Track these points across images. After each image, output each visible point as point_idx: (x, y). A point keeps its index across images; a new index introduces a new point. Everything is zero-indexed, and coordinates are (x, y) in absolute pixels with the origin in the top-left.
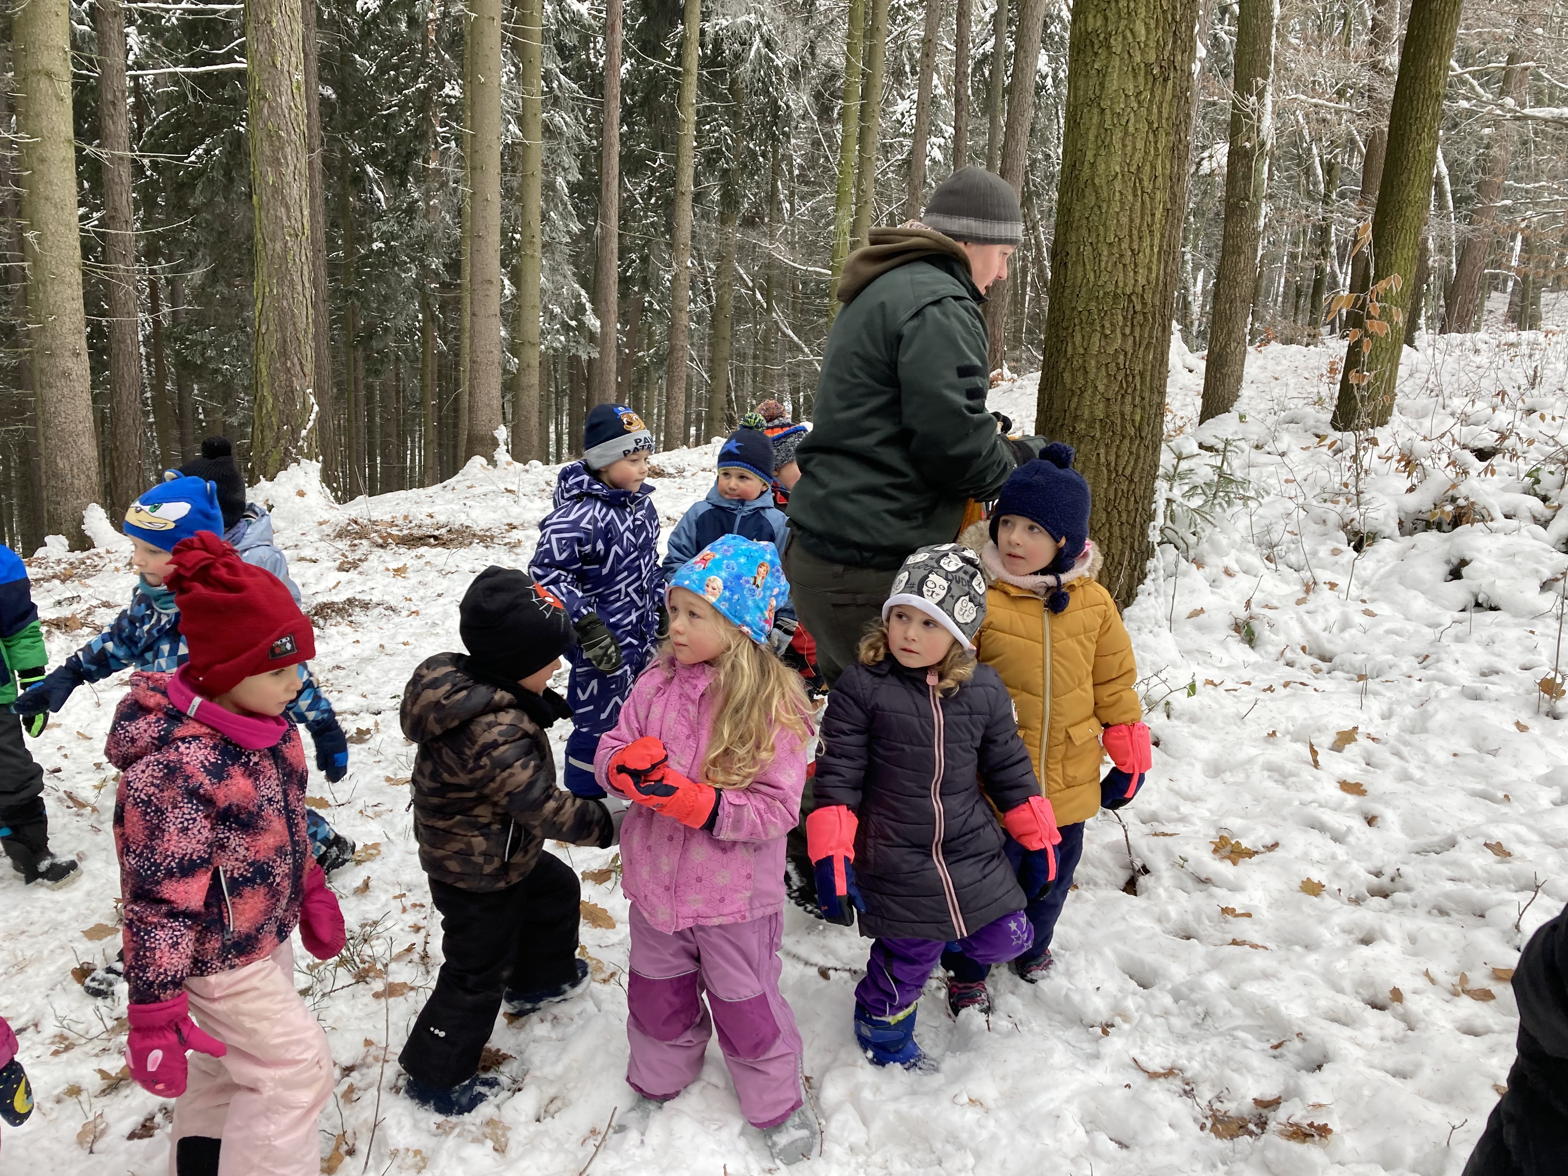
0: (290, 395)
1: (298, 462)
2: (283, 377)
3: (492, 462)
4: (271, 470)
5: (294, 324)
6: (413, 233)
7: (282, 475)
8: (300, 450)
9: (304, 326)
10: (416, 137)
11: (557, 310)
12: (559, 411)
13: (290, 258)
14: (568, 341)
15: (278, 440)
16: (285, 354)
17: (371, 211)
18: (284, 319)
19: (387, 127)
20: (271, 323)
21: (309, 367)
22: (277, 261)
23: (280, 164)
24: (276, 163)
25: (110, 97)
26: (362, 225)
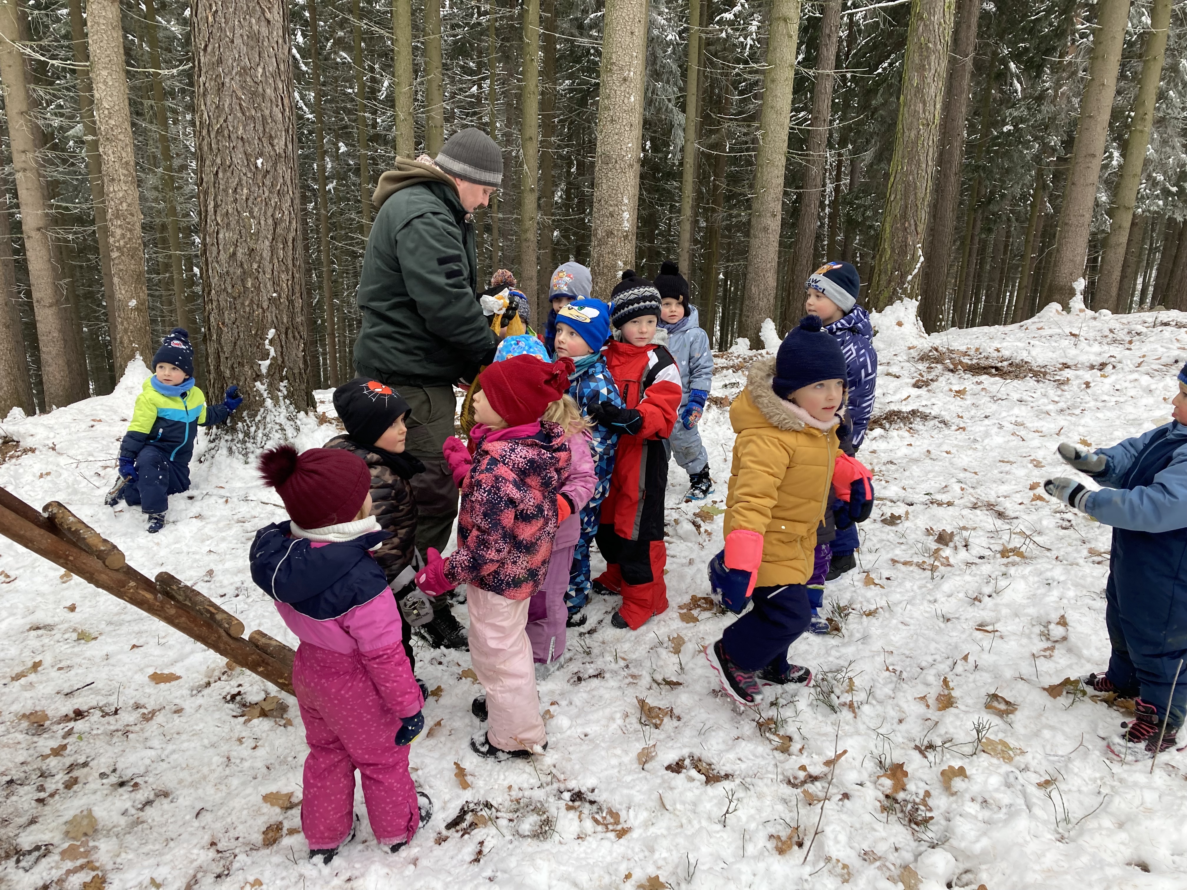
0: (904, 248)
1: (901, 299)
2: (901, 234)
3: (1066, 308)
4: (881, 304)
5: (916, 194)
6: (1039, 117)
7: (888, 308)
8: (905, 291)
9: (922, 195)
10: (1056, 35)
11: (1160, 178)
12: (1149, 265)
13: (920, 142)
14: (1166, 204)
15: (890, 282)
16: (905, 217)
17: (1008, 101)
18: (909, 188)
19: (1032, 30)
20: (899, 193)
21: (921, 228)
22: (910, 145)
23: (924, 70)
24: (921, 68)
25: (827, 32)
26: (998, 112)
